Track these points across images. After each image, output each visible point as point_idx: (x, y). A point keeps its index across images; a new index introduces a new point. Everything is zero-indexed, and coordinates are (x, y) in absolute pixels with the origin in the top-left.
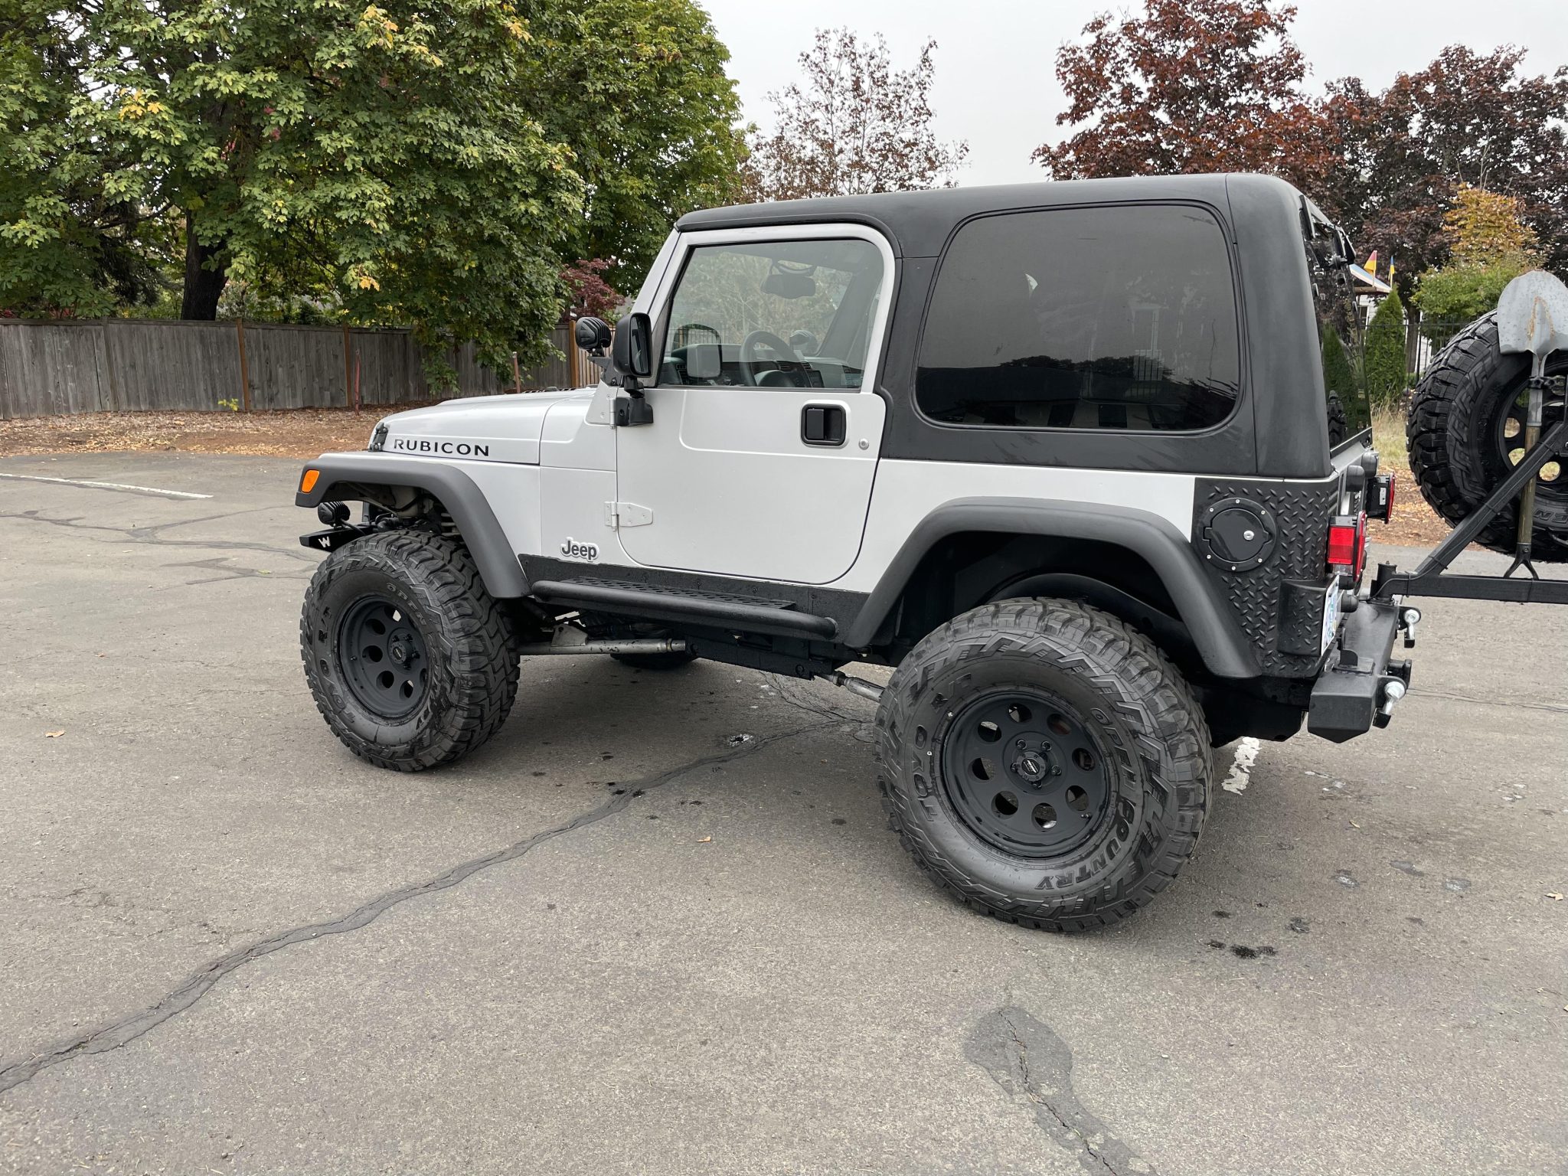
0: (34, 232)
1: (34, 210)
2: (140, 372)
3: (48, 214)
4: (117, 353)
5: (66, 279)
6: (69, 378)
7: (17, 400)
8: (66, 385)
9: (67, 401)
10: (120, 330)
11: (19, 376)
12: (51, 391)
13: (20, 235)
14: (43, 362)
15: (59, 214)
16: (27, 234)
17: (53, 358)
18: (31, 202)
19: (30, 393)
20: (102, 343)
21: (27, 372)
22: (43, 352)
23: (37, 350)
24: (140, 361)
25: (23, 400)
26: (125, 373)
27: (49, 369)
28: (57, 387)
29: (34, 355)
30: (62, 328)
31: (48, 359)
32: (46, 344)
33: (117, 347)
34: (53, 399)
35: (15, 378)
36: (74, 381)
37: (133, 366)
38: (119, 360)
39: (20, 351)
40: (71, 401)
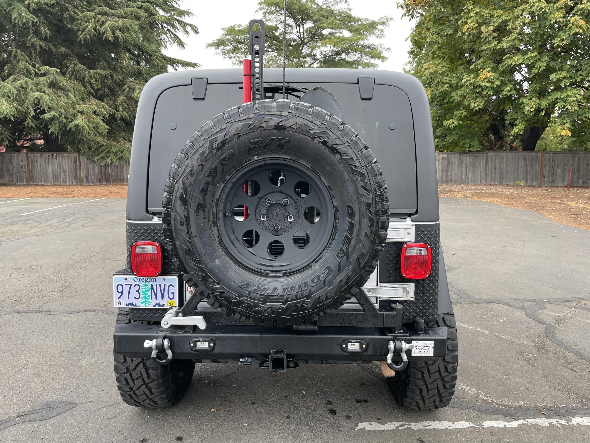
0: (453, 123)
1: (456, 115)
2: (497, 170)
3: (459, 116)
4: (489, 164)
5: (469, 138)
6: (470, 172)
7: (451, 178)
8: (469, 174)
9: (468, 180)
10: (492, 155)
11: (453, 171)
12: (464, 176)
13: (448, 124)
14: (462, 166)
15: (463, 116)
16: (451, 124)
17: (466, 165)
18: (455, 113)
19: (456, 177)
20: (484, 160)
21: (456, 170)
22: (462, 163)
23: (461, 162)
24: (498, 166)
25: (453, 179)
26: (492, 171)
27: (464, 169)
28: (466, 175)
29: (459, 164)
30: (470, 155)
31: (464, 165)
32: (464, 160)
33: (490, 161)
34: (464, 179)
35: (452, 172)
36: (472, 173)
37: (495, 168)
38: (490, 166)
39: (455, 163)
40: (470, 180)
